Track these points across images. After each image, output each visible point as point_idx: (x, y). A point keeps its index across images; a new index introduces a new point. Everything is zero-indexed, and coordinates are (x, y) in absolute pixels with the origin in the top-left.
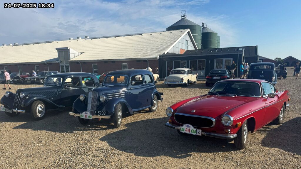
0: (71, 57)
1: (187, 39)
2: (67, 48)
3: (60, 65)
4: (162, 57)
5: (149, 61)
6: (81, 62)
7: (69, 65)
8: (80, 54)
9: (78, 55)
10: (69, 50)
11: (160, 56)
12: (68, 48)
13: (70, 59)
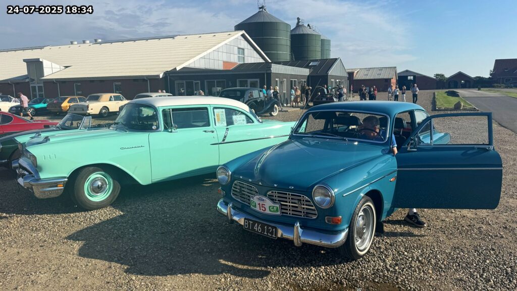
0: (45, 74)
1: (242, 47)
2: (39, 59)
3: (31, 85)
4: (168, 75)
5: (150, 79)
6: (58, 82)
7: (42, 85)
8: (64, 68)
9: (59, 70)
10: (42, 63)
11: (166, 73)
12: (41, 60)
13: (43, 77)
